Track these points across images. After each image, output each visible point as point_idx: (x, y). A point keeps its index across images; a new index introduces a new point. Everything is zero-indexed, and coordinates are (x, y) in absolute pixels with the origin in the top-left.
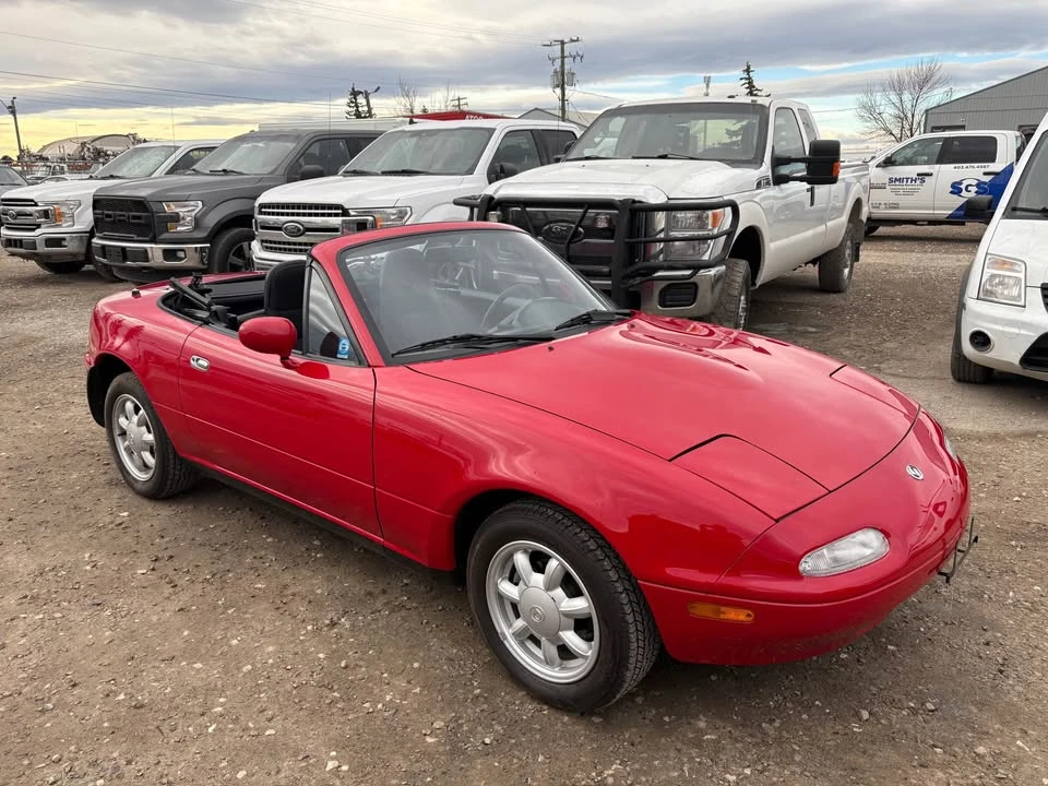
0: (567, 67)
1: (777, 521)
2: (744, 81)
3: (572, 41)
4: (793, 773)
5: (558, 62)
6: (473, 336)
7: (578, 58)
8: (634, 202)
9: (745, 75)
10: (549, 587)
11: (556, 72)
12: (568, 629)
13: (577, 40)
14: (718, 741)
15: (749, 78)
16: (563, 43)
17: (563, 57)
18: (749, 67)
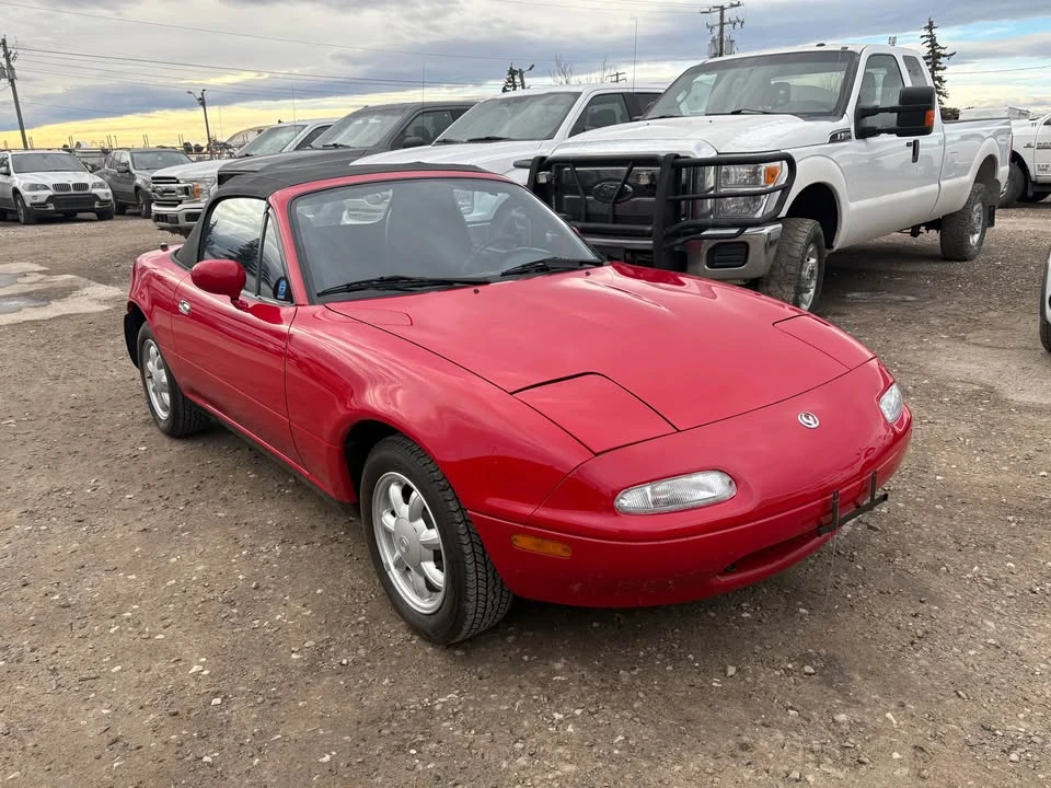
0: (726, 35)
1: (597, 455)
2: (925, 39)
3: (733, 6)
4: (623, 718)
5: (717, 29)
6: (402, 278)
7: (738, 24)
8: (677, 156)
9: (927, 32)
10: (413, 518)
11: (714, 41)
12: (429, 560)
13: (738, 5)
14: (566, 682)
15: (932, 36)
16: (722, 9)
17: (722, 24)
18: (931, 23)
